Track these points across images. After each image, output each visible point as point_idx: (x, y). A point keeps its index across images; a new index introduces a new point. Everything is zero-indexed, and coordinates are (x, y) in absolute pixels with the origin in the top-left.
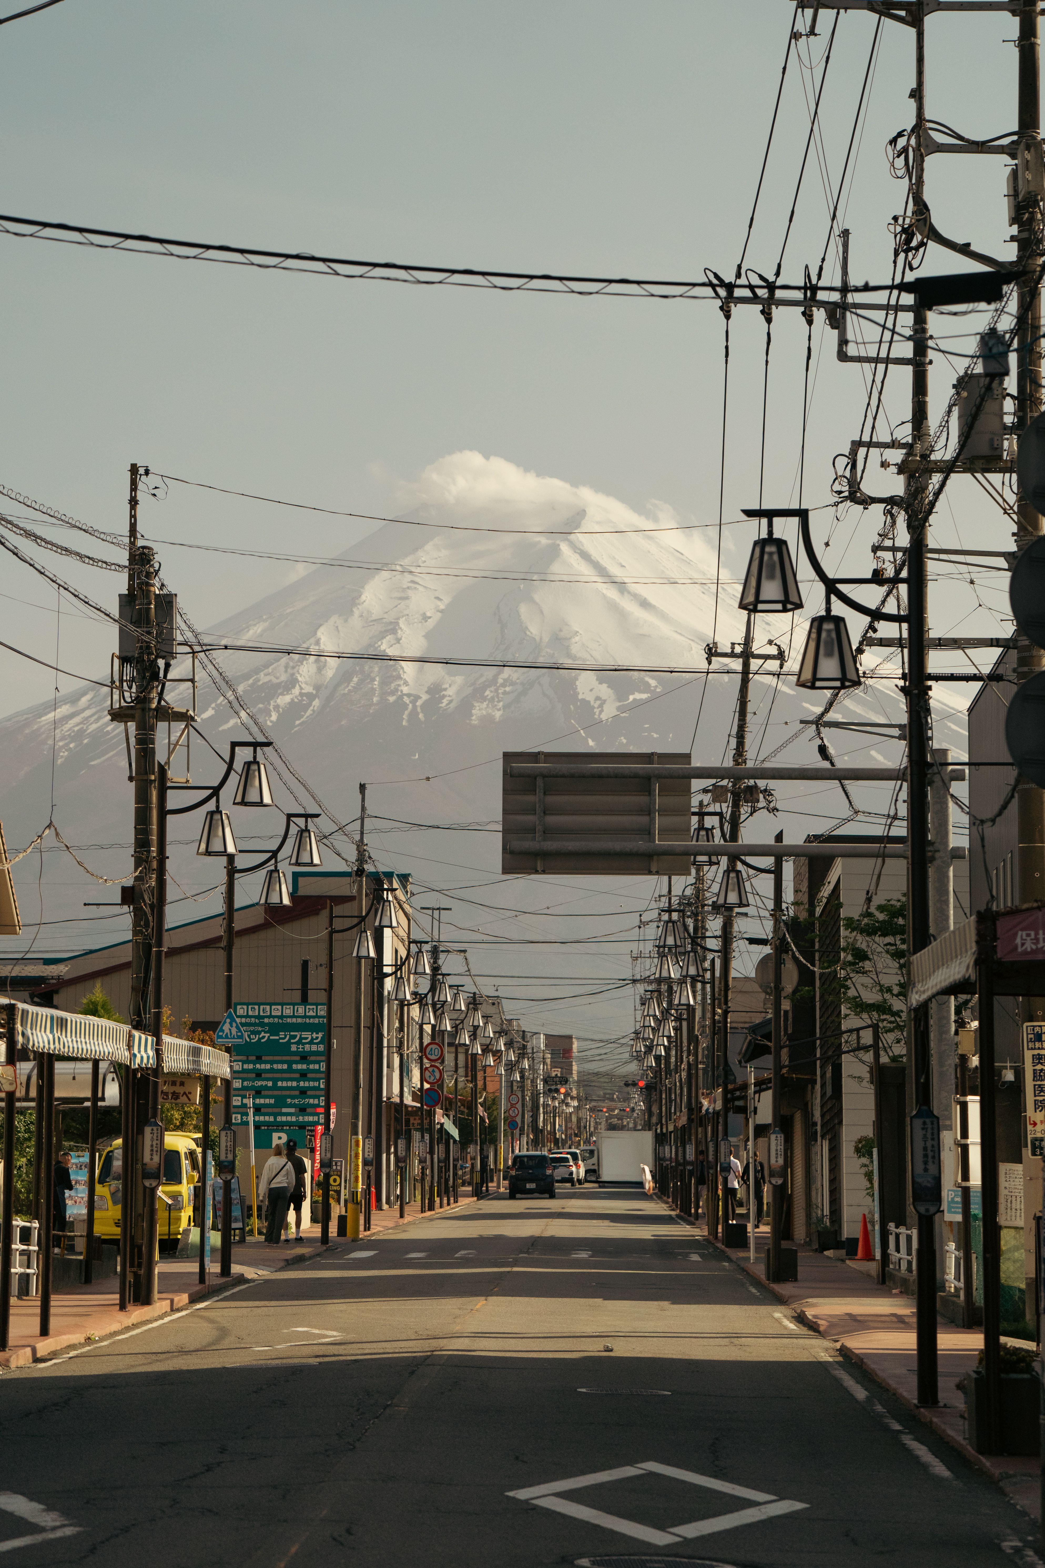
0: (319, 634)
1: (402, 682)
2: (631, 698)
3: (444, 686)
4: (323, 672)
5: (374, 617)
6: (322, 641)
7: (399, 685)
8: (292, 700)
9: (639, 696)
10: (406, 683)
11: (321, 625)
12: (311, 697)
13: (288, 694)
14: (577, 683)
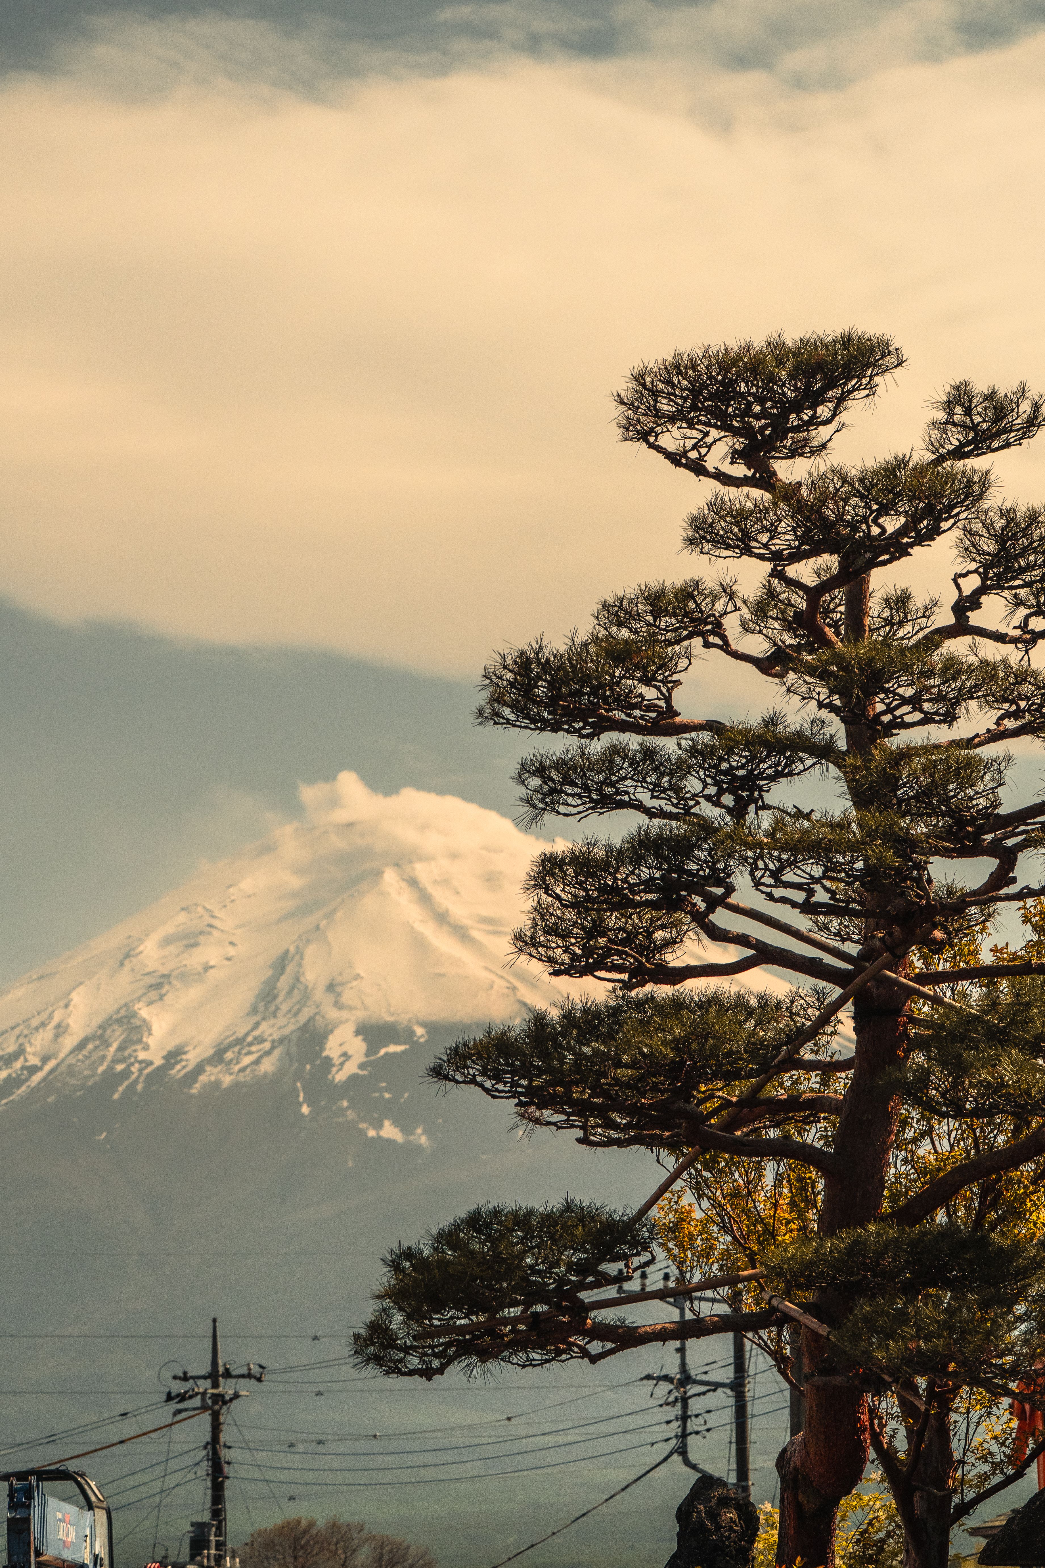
0: (74, 995)
1: (139, 1047)
2: (382, 1052)
3: (186, 1049)
4: (60, 1039)
5: (148, 970)
6: (73, 1003)
7: (135, 1051)
8: (10, 1075)
9: (393, 1049)
10: (146, 1048)
11: (81, 983)
12: (33, 1070)
13: (6, 1068)
14: (331, 1037)
